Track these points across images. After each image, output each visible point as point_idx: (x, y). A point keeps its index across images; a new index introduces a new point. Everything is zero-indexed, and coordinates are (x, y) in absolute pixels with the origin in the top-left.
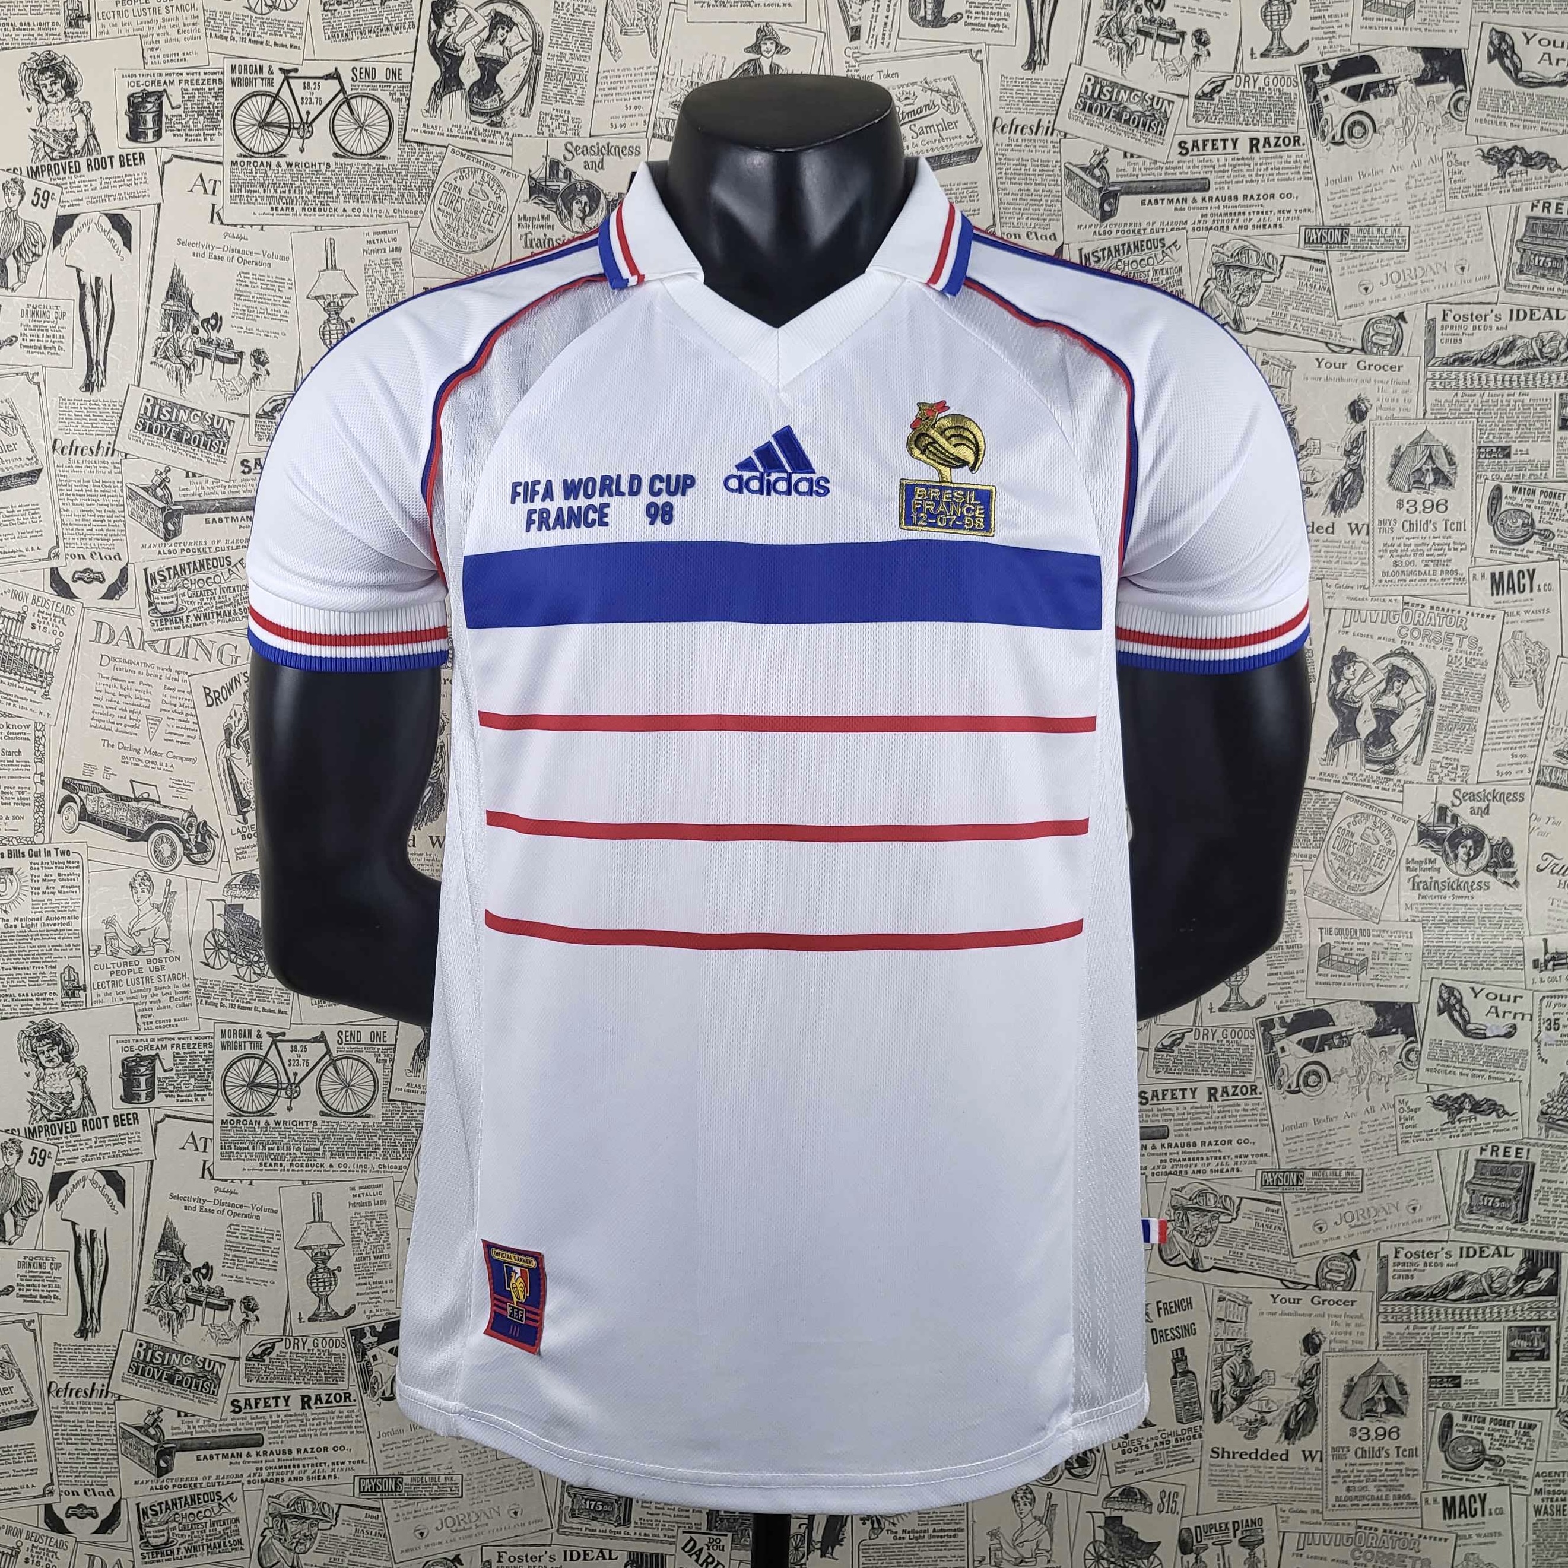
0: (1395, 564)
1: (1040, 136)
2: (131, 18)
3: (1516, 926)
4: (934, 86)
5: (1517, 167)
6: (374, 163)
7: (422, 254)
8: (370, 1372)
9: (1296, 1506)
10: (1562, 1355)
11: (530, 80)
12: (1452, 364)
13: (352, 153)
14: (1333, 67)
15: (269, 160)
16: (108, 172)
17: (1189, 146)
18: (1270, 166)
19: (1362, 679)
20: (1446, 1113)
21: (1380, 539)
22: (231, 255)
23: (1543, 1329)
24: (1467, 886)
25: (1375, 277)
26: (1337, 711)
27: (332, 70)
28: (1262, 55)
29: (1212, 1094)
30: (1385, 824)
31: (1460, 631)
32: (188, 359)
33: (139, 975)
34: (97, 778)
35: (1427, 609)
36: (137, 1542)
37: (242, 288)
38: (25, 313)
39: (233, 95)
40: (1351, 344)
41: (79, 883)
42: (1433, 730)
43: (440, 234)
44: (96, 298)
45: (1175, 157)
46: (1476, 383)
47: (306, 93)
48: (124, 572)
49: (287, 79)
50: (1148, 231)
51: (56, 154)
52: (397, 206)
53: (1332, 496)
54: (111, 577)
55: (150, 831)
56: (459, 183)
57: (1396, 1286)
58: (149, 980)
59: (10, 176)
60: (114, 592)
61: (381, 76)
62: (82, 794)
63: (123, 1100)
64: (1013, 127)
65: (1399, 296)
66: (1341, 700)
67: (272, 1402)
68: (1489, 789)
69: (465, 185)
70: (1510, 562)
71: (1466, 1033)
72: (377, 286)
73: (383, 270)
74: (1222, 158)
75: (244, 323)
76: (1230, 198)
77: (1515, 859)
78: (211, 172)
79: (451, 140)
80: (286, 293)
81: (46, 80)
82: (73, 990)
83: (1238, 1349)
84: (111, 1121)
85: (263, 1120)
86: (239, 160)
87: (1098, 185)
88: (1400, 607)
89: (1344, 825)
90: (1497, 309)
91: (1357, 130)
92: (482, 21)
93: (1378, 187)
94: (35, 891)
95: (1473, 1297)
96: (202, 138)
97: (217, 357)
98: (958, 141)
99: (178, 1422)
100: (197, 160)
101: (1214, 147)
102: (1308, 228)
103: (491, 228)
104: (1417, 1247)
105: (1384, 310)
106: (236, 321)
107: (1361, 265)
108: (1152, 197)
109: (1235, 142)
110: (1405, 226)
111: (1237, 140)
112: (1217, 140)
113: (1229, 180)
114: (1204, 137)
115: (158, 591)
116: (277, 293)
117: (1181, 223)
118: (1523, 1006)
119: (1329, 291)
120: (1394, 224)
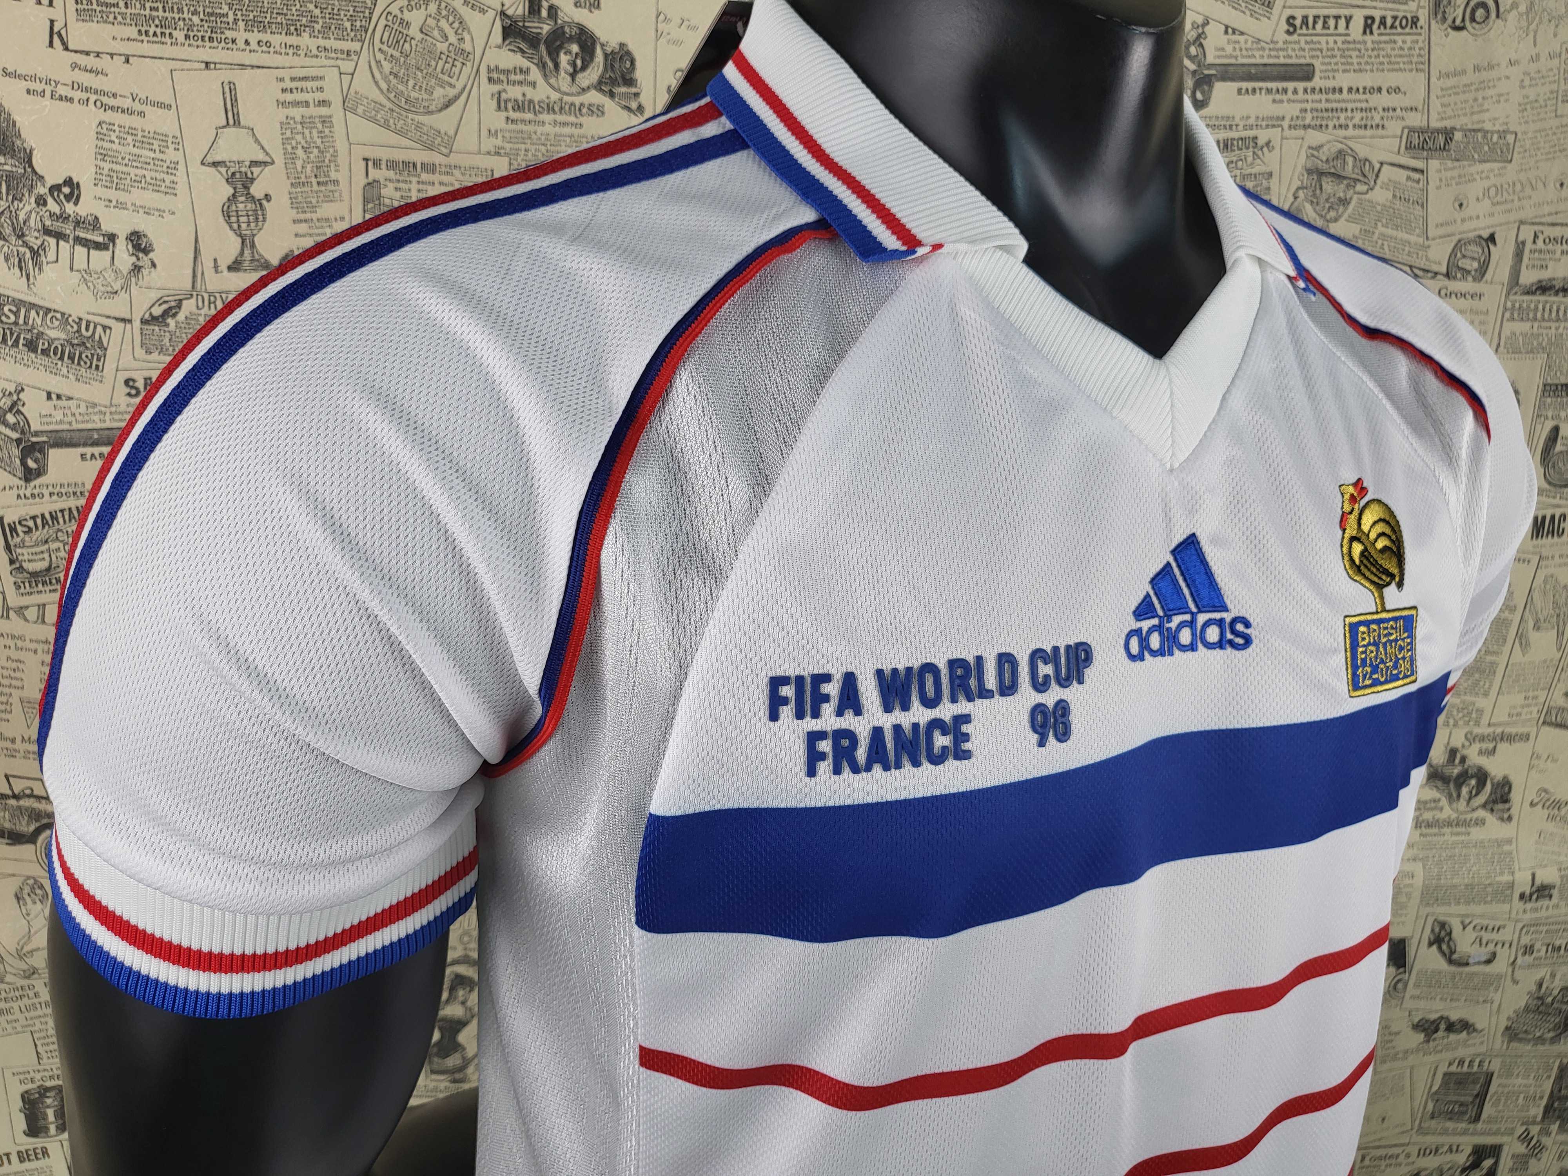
3: (1508, 860)
7: (360, 110)
12: (1534, 293)
17: (1298, 22)
18: (1382, 53)
20: (1423, 1035)
22: (84, 96)
24: (1466, 823)
25: (1474, 190)
33: (36, 1001)
37: (106, 145)
40: (1435, 268)
43: (384, 86)
45: (1281, 36)
46: (1554, 314)
50: (1241, 128)
52: (322, 42)
55: (38, 831)
56: (407, 15)
63: (27, 1135)
65: (1493, 214)
68: (1499, 730)
69: (416, 18)
70: (1555, 506)
71: (1451, 962)
72: (300, 152)
73: (307, 132)
74: (1331, 39)
75: (112, 194)
76: (1334, 89)
77: (1513, 794)
80: (171, 155)
91: (1478, 13)
93: (1491, 84)
101: (1325, 26)
102: (1412, 130)
103: (453, 81)
104: (1382, 1152)
105: (1475, 230)
106: (100, 191)
107: (1460, 176)
108: (1250, 85)
109: (1348, 20)
110: (1512, 133)
111: (1351, 17)
112: (1328, 17)
113: (1336, 67)
114: (1315, 12)
115: (22, 545)
116: (158, 155)
117: (1278, 118)
118: (1506, 935)
119: (1422, 206)
120: (1501, 129)
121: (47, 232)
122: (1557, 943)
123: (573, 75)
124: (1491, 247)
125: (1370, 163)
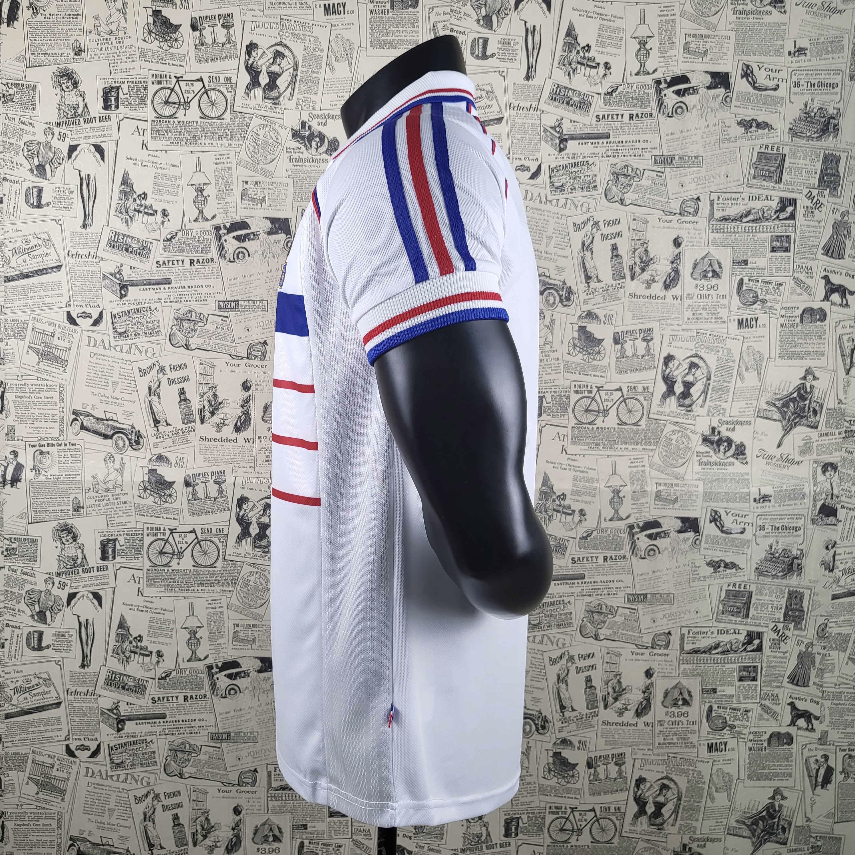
0: (694, 314)
1: (531, 112)
2: (104, 52)
3: (746, 482)
4: (482, 87)
5: (753, 129)
6: (219, 121)
7: (242, 164)
8: (215, 685)
9: (641, 747)
10: (763, 679)
11: (292, 83)
13: (209, 117)
14: (668, 81)
15: (169, 120)
16: (94, 125)
17: (601, 117)
18: (638, 127)
19: (677, 368)
20: (712, 569)
21: (687, 302)
22: (151, 164)
23: (754, 667)
24: (723, 464)
25: (687, 180)
26: (666, 383)
27: (199, 77)
28: (636, 75)
29: (605, 559)
30: (687, 435)
31: (723, 346)
32: (131, 213)
33: (109, 502)
34: (89, 410)
35: (708, 335)
36: (108, 762)
37: (157, 180)
38: (54, 191)
39: (152, 89)
40: (674, 211)
41: (80, 459)
42: (710, 391)
43: (250, 156)
44: (88, 184)
45: (594, 122)
46: (732, 230)
47: (187, 88)
48: (101, 313)
49: (178, 81)
50: (581, 158)
51: (69, 116)
52: (229, 142)
53: (665, 282)
54: (95, 316)
55: (114, 434)
56: (259, 132)
57: (688, 647)
58: (113, 504)
59: (47, 126)
60: (96, 323)
61: (222, 80)
62: (82, 417)
63: (101, 559)
64: (519, 108)
65: (697, 189)
66: (667, 377)
67: (170, 699)
68: (735, 419)
69: (262, 132)
70: (746, 314)
71: (722, 531)
72: (220, 180)
73: (223, 173)
74: (616, 123)
75: (157, 197)
76: (619, 142)
77: (746, 452)
78: (142, 125)
79: (255, 111)
80: (178, 182)
81: (64, 80)
82: (78, 508)
83: (616, 676)
84: (95, 569)
85: (166, 569)
86: (155, 119)
87: (558, 135)
88: (695, 334)
89: (668, 435)
90: (743, 195)
91: (679, 110)
92: (270, 55)
93: (688, 137)
94: (60, 462)
95: (723, 653)
96: (138, 109)
97: (145, 213)
98: (493, 114)
99: (127, 707)
100: (136, 119)
101: (612, 118)
102: (656, 157)
103: (274, 153)
104: (698, 630)
105: (690, 195)
106: (154, 196)
107: (680, 174)
108: (583, 141)
109: (622, 115)
110: (701, 156)
112: (614, 115)
113: (619, 133)
114: (608, 113)
115: (117, 322)
116: (173, 183)
117: (596, 153)
118: (749, 519)
119: (665, 186)
120: (696, 155)
121: (136, 210)
122: (777, 525)
123: (317, 149)
124: (699, 202)
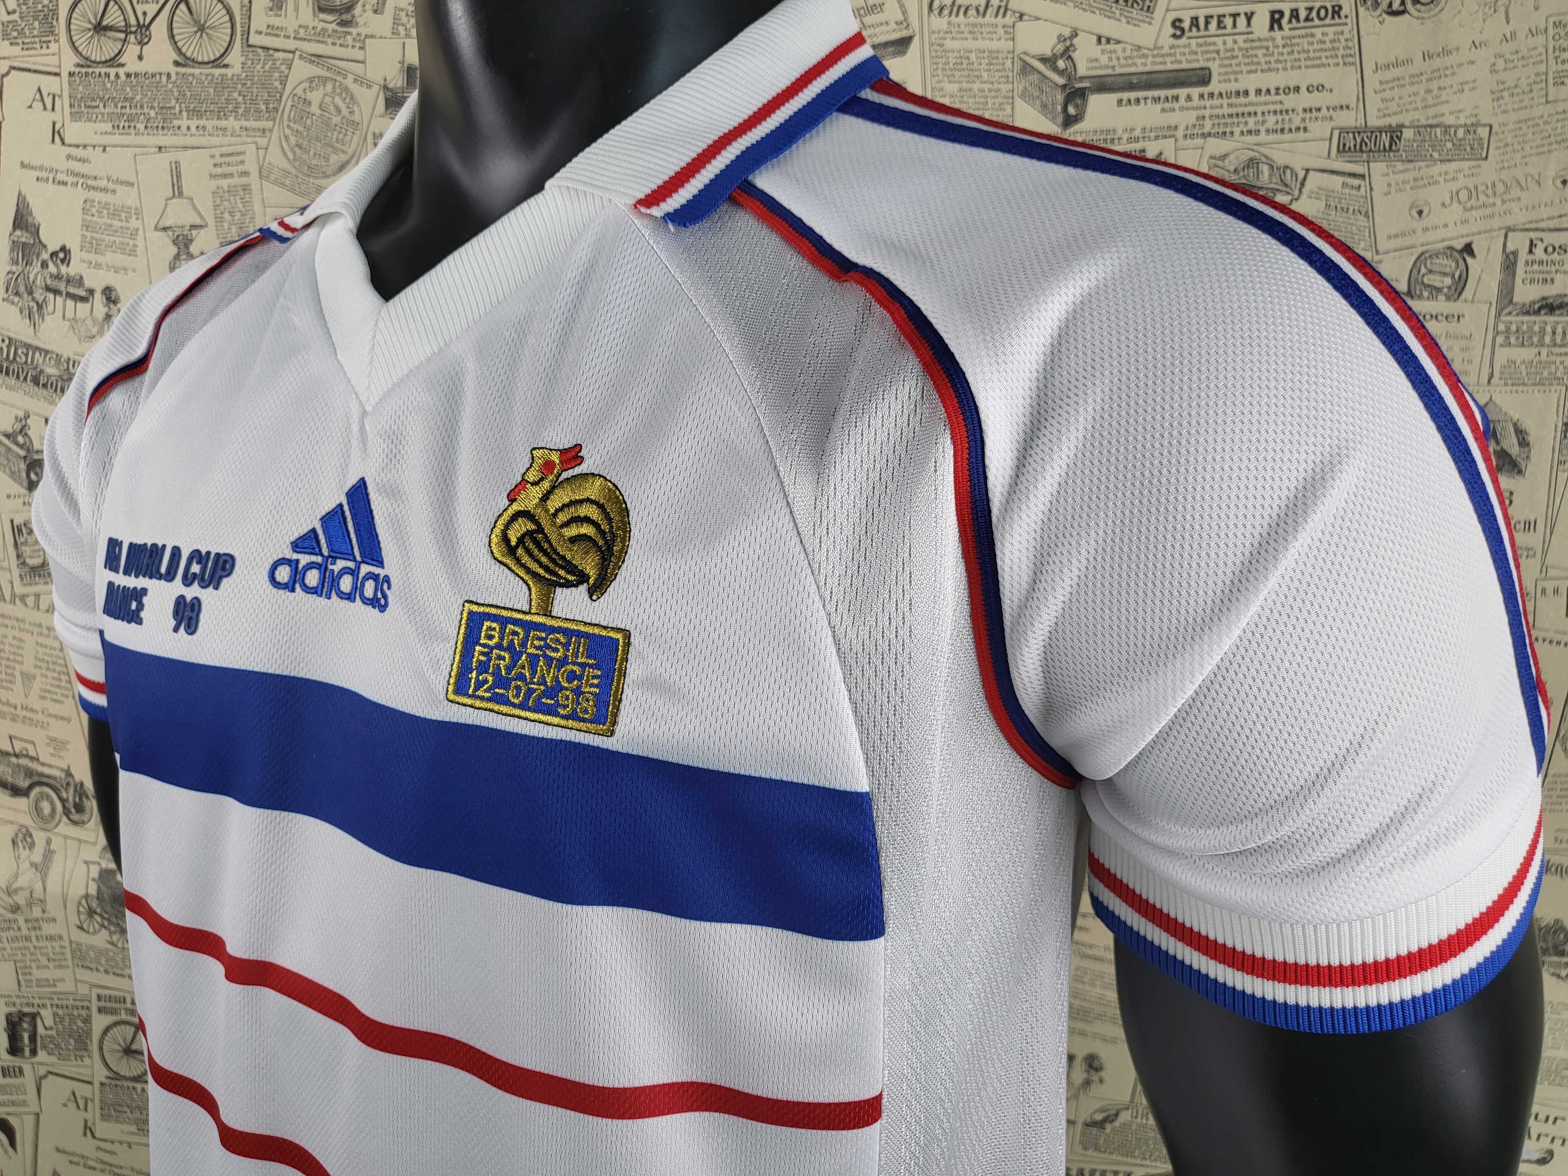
1: (988, 19)
6: (217, 72)
7: (273, 177)
12: (1537, 312)
13: (193, 60)
15: (108, 70)
17: (1186, 25)
18: (1296, 48)
22: (75, 180)
25: (1436, 195)
32: (39, 295)
33: (19, 934)
37: (89, 218)
45: (1166, 41)
50: (1124, 140)
52: (244, 123)
55: (31, 787)
56: (309, 96)
64: (956, 8)
65: (1467, 221)
69: (315, 97)
72: (227, 216)
73: (232, 199)
74: (1229, 39)
75: (92, 257)
76: (1238, 93)
78: (49, 85)
79: (298, 44)
80: (134, 223)
85: (139, 1086)
86: (77, 70)
87: (1061, 81)
93: (1448, 72)
96: (38, 46)
98: (884, 28)
100: (35, 71)
101: (1220, 25)
102: (1343, 131)
103: (345, 148)
105: (1443, 240)
106: (85, 255)
107: (1415, 180)
108: (1133, 95)
109: (1249, 17)
110: (1484, 125)
111: (1252, 14)
112: (1224, 16)
113: (1238, 69)
114: (1209, 12)
115: (26, 543)
116: (124, 224)
117: (1169, 127)
119: (1366, 215)
120: (1469, 122)
124: (1469, 260)
125: (1292, 170)
